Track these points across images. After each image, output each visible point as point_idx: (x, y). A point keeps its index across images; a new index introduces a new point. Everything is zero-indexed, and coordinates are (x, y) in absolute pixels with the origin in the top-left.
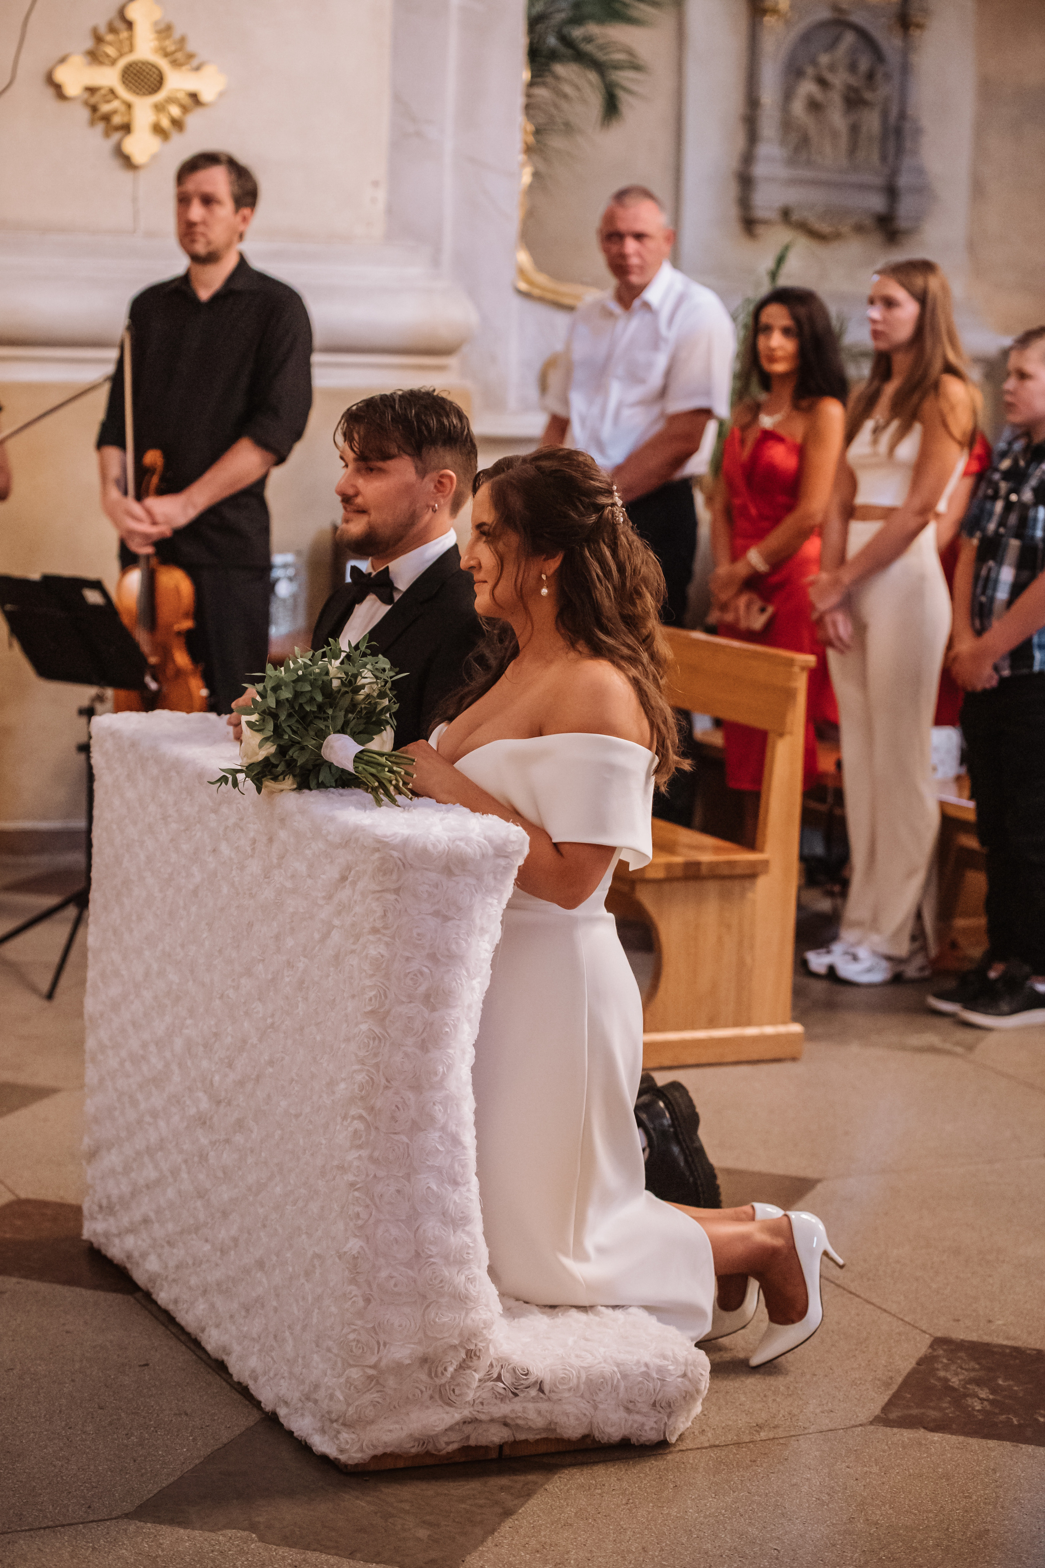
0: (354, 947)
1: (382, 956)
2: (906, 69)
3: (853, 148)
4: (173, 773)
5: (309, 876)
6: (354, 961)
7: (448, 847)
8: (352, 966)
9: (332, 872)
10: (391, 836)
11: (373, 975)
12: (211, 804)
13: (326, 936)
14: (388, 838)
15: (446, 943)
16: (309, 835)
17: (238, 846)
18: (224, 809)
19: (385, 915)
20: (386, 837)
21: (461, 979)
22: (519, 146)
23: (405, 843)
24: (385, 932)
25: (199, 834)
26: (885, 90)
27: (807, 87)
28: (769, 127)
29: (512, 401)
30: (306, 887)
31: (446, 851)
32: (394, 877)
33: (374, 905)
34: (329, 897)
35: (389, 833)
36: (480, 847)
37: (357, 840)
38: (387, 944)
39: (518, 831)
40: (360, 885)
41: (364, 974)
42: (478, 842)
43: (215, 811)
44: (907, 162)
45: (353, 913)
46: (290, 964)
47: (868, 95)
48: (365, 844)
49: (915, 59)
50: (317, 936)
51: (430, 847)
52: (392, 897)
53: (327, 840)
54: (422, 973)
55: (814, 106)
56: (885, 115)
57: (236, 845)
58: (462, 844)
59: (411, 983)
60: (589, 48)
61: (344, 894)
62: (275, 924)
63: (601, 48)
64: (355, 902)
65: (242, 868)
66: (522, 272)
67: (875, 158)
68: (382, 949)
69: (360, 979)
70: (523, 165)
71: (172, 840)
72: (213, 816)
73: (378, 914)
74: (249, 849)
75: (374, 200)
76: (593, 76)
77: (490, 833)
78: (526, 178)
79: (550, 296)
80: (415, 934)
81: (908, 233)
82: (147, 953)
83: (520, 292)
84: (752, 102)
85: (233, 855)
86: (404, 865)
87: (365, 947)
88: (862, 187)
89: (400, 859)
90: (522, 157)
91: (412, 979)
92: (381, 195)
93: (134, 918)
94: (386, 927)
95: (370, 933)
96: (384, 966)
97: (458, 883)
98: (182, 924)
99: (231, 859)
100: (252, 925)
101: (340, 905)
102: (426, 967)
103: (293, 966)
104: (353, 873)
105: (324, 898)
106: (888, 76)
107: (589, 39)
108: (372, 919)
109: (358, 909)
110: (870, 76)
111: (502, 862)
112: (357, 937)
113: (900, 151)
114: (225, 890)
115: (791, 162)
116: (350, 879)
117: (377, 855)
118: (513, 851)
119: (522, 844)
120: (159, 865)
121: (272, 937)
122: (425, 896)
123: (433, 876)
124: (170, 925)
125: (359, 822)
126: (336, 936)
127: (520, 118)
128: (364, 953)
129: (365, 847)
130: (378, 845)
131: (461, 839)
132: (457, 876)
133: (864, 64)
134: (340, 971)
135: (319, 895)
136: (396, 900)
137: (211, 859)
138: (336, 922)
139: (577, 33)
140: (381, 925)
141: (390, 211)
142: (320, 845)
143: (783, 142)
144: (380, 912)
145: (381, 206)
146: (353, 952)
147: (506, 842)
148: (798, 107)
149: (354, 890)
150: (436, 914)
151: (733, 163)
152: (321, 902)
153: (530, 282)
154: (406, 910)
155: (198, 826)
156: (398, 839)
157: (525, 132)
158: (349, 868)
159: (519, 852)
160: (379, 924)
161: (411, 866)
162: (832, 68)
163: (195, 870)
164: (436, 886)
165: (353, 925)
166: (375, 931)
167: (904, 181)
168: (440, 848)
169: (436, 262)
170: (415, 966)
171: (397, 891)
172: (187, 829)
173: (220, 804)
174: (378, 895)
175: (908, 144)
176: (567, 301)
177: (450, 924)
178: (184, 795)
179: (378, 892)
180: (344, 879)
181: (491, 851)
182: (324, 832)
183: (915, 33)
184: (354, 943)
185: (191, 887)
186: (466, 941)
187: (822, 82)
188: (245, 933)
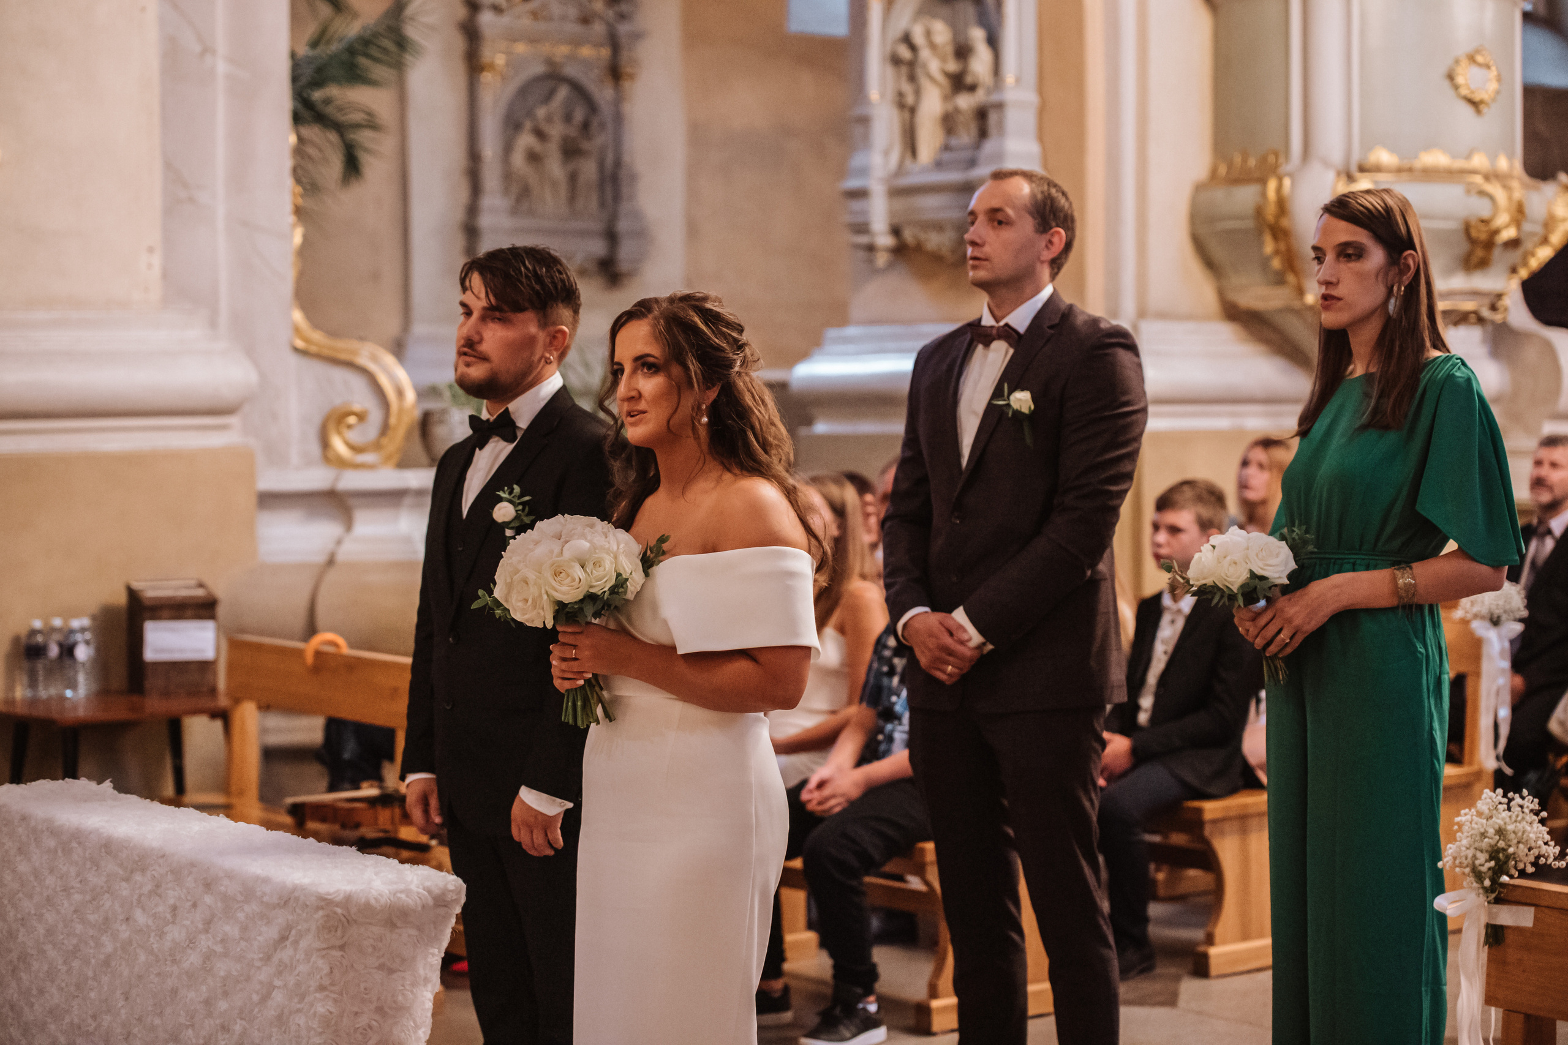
0: (299, 1006)
1: (331, 1013)
2: (618, 119)
3: (572, 197)
4: (74, 845)
5: (242, 938)
6: (301, 1020)
7: (390, 900)
8: (299, 1025)
9: (272, 933)
10: (334, 893)
11: (321, 1034)
12: (121, 872)
13: (265, 998)
14: (330, 895)
15: (393, 996)
16: (240, 898)
17: (155, 913)
18: (138, 877)
19: (332, 972)
20: (329, 894)
21: (409, 1031)
22: (289, 208)
23: (348, 898)
24: (332, 988)
25: (108, 904)
26: (601, 139)
27: (526, 140)
28: (491, 178)
29: (295, 458)
30: (238, 950)
31: (388, 904)
32: (339, 933)
33: (320, 963)
34: (268, 958)
35: (332, 890)
36: (420, 898)
37: (297, 899)
38: (335, 1001)
39: (453, 881)
40: (303, 944)
41: (312, 1032)
42: (418, 893)
43: (127, 880)
44: (625, 207)
45: (296, 972)
46: (225, 1028)
47: (585, 145)
48: (308, 903)
49: (627, 108)
50: (255, 998)
51: (373, 902)
52: (337, 953)
53: (262, 902)
54: (370, 1027)
55: (533, 157)
56: (601, 165)
57: (153, 911)
58: (403, 896)
59: (360, 1038)
60: (330, 110)
61: (285, 954)
62: (204, 988)
63: (340, 109)
64: (298, 960)
65: (161, 935)
66: (297, 330)
67: (594, 203)
68: (330, 1006)
69: (309, 1038)
70: (294, 226)
71: (75, 911)
72: (124, 884)
73: (325, 972)
74: (169, 916)
75: (150, 266)
76: (333, 136)
77: (428, 884)
78: (298, 238)
79: (326, 352)
80: (362, 989)
81: (630, 274)
82: (52, 1027)
83: (296, 350)
84: (474, 156)
85: (150, 923)
86: (348, 921)
87: (312, 1005)
88: (583, 234)
89: (344, 916)
90: (292, 219)
91: (361, 1034)
92: (157, 260)
93: (34, 992)
94: (332, 984)
95: (316, 991)
96: (333, 1022)
97: (400, 935)
98: (92, 995)
99: (148, 926)
100: (176, 992)
101: (280, 966)
102: (374, 1020)
103: (228, 1031)
104: (293, 932)
105: (261, 959)
106: (602, 126)
107: (328, 101)
108: (318, 977)
109: (303, 968)
110: (586, 126)
111: (442, 911)
112: (302, 997)
113: (617, 197)
114: (142, 958)
115: (514, 211)
116: (291, 939)
117: (321, 913)
118: (451, 900)
119: (459, 893)
120: (62, 937)
121: (201, 1002)
122: (370, 950)
123: (377, 930)
124: (77, 996)
125: (297, 882)
126: (278, 997)
127: (289, 182)
128: (312, 1011)
129: (307, 906)
130: (323, 904)
131: (401, 892)
132: (398, 928)
133: (579, 115)
134: (285, 1032)
135: (256, 957)
136: (342, 956)
137: (124, 927)
138: (277, 983)
139: (317, 95)
140: (328, 983)
141: (165, 275)
142: (253, 907)
143: (506, 191)
144: (326, 970)
145: (157, 271)
146: (299, 1011)
147: (445, 892)
148: (518, 159)
149: (296, 950)
150: (381, 967)
151: (458, 215)
152: (258, 964)
153: (306, 340)
154: (352, 966)
155: (107, 896)
156: (342, 896)
157: (294, 194)
158: (289, 928)
159: (457, 901)
160: (326, 982)
161: (355, 921)
162: (549, 119)
163: (105, 939)
164: (380, 939)
165: (298, 984)
166: (322, 988)
167: (623, 225)
168: (383, 901)
169: (213, 324)
170: (363, 1021)
171: (342, 948)
172: (94, 899)
173: (132, 872)
174: (324, 952)
175: (625, 190)
176: (343, 356)
177: (395, 976)
178: (88, 865)
179: (324, 949)
180: (283, 938)
181: (430, 902)
182: (259, 894)
183: (626, 84)
184: (300, 1002)
185: (102, 957)
186: (412, 992)
187: (540, 134)
188: (168, 999)
